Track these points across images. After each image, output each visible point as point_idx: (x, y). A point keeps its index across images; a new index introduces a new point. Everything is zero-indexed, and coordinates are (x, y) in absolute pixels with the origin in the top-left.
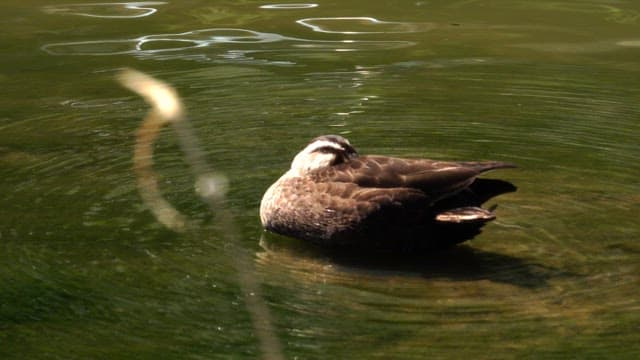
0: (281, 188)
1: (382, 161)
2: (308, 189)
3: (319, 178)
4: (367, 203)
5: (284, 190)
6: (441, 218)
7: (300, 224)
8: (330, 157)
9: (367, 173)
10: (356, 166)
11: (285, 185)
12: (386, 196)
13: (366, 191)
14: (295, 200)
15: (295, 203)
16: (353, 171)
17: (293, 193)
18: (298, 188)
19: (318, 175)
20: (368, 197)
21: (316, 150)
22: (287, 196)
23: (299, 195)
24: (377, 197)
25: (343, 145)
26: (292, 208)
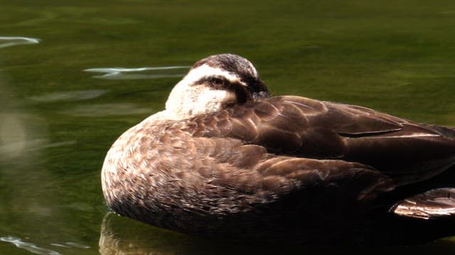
0: (141, 135)
1: (307, 107)
2: (179, 144)
3: (201, 128)
4: (282, 180)
5: (144, 140)
6: (401, 210)
7: (157, 202)
8: (223, 95)
9: (279, 126)
10: (263, 112)
11: (148, 132)
12: (316, 171)
13: (279, 162)
14: (152, 159)
15: (153, 164)
16: (259, 120)
17: (153, 147)
18: (162, 139)
19: (199, 125)
20: (284, 172)
21: (201, 82)
22: (143, 150)
23: (161, 151)
24: (300, 173)
25: (246, 77)
26: (148, 171)
